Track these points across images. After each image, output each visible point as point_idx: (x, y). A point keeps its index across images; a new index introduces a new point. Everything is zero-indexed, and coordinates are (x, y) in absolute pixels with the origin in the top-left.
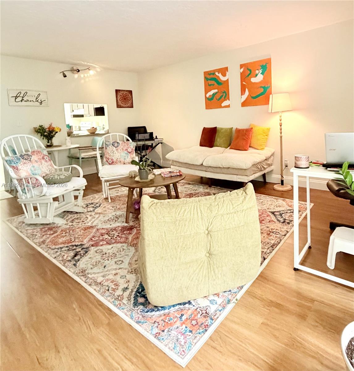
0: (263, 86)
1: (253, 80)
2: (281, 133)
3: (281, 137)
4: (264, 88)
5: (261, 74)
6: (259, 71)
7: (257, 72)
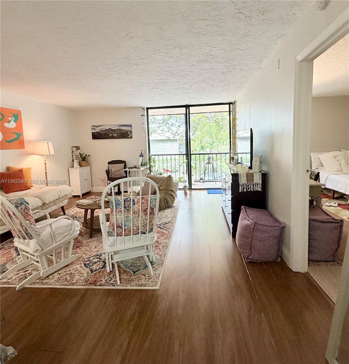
0: (17, 132)
1: (6, 125)
2: (46, 170)
3: (46, 173)
4: (17, 134)
5: (13, 121)
6: (12, 118)
7: (10, 119)
